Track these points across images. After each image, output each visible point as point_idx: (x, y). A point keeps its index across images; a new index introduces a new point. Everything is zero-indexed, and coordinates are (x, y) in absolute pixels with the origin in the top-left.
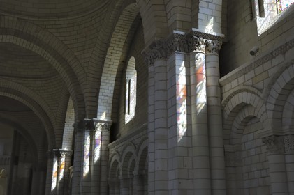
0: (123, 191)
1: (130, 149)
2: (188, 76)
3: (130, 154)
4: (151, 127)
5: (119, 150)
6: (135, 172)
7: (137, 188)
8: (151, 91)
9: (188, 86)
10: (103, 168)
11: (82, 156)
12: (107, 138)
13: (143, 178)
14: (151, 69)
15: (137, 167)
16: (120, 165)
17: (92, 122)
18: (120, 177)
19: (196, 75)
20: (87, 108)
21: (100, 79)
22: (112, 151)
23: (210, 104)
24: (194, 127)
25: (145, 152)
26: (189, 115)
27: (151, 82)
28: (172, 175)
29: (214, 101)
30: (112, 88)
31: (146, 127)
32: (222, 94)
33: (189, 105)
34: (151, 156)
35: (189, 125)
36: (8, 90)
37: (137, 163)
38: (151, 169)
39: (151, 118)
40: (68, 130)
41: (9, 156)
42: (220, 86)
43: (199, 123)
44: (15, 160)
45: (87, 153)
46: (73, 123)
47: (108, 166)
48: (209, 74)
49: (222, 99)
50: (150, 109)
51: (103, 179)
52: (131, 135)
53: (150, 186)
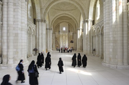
0: (97, 38)
1: (99, 27)
2: (116, 4)
3: (98, 28)
4: (104, 20)
5: (95, 27)
6: (100, 33)
7: (100, 37)
8: (104, 10)
9: (116, 7)
10: (91, 32)
11: (85, 29)
12: (92, 24)
13: (102, 34)
14: (104, 3)
15: (100, 32)
16: (96, 31)
17: (87, 20)
18: (96, 34)
19: (119, 3)
20: (86, 17)
21: (89, 8)
22: (93, 28)
23: (124, 12)
24: (118, 19)
25: (103, 27)
26: (116, 16)
27: (104, 7)
28: (111, 33)
29: (125, 11)
30: (93, 10)
31: (103, 21)
32: (128, 8)
33: (116, 13)
34: (104, 28)
35: (116, 19)
36: (66, 14)
37: (101, 30)
38: (104, 32)
39: (104, 18)
40: (81, 23)
41: (68, 30)
42: (127, 6)
43: (120, 18)
44: (69, 31)
45: (86, 28)
46: (82, 21)
47: (92, 32)
48: (123, 2)
49: (128, 10)
50: (104, 15)
51: (91, 35)
52: (99, 23)
53: (104, 36)
